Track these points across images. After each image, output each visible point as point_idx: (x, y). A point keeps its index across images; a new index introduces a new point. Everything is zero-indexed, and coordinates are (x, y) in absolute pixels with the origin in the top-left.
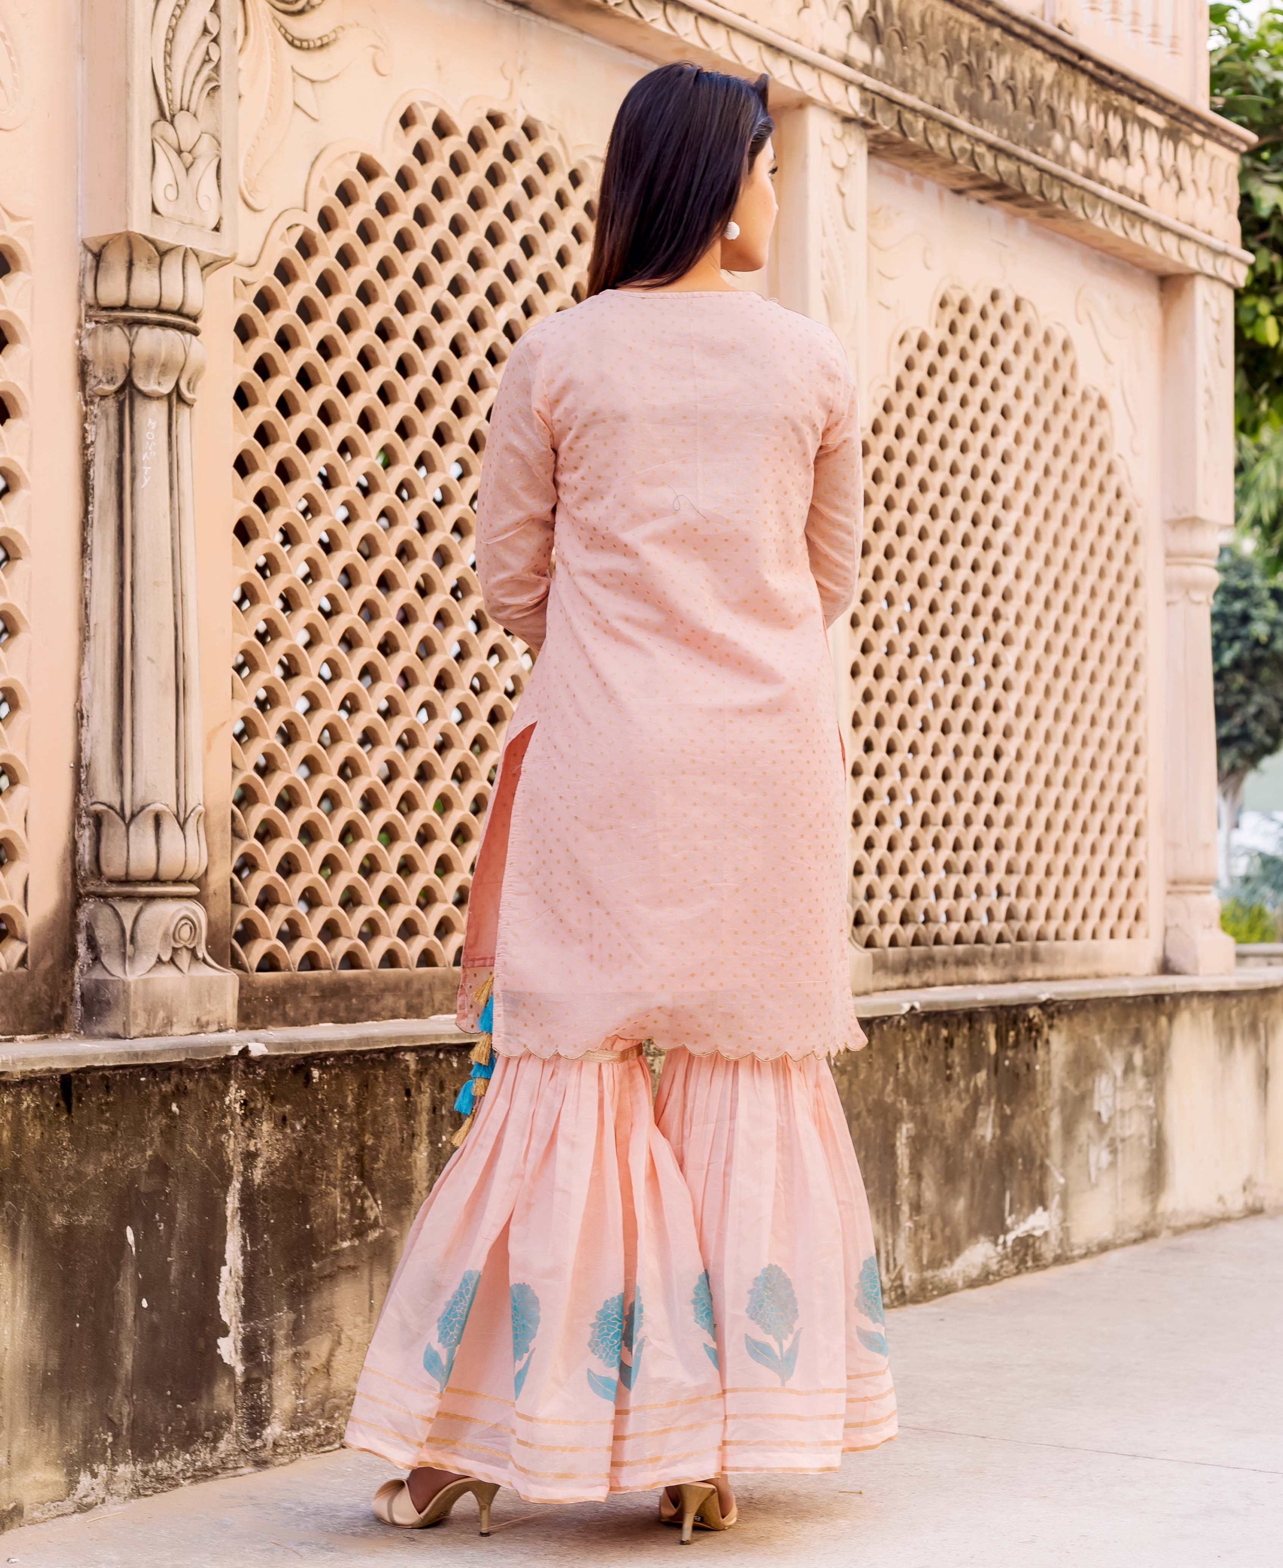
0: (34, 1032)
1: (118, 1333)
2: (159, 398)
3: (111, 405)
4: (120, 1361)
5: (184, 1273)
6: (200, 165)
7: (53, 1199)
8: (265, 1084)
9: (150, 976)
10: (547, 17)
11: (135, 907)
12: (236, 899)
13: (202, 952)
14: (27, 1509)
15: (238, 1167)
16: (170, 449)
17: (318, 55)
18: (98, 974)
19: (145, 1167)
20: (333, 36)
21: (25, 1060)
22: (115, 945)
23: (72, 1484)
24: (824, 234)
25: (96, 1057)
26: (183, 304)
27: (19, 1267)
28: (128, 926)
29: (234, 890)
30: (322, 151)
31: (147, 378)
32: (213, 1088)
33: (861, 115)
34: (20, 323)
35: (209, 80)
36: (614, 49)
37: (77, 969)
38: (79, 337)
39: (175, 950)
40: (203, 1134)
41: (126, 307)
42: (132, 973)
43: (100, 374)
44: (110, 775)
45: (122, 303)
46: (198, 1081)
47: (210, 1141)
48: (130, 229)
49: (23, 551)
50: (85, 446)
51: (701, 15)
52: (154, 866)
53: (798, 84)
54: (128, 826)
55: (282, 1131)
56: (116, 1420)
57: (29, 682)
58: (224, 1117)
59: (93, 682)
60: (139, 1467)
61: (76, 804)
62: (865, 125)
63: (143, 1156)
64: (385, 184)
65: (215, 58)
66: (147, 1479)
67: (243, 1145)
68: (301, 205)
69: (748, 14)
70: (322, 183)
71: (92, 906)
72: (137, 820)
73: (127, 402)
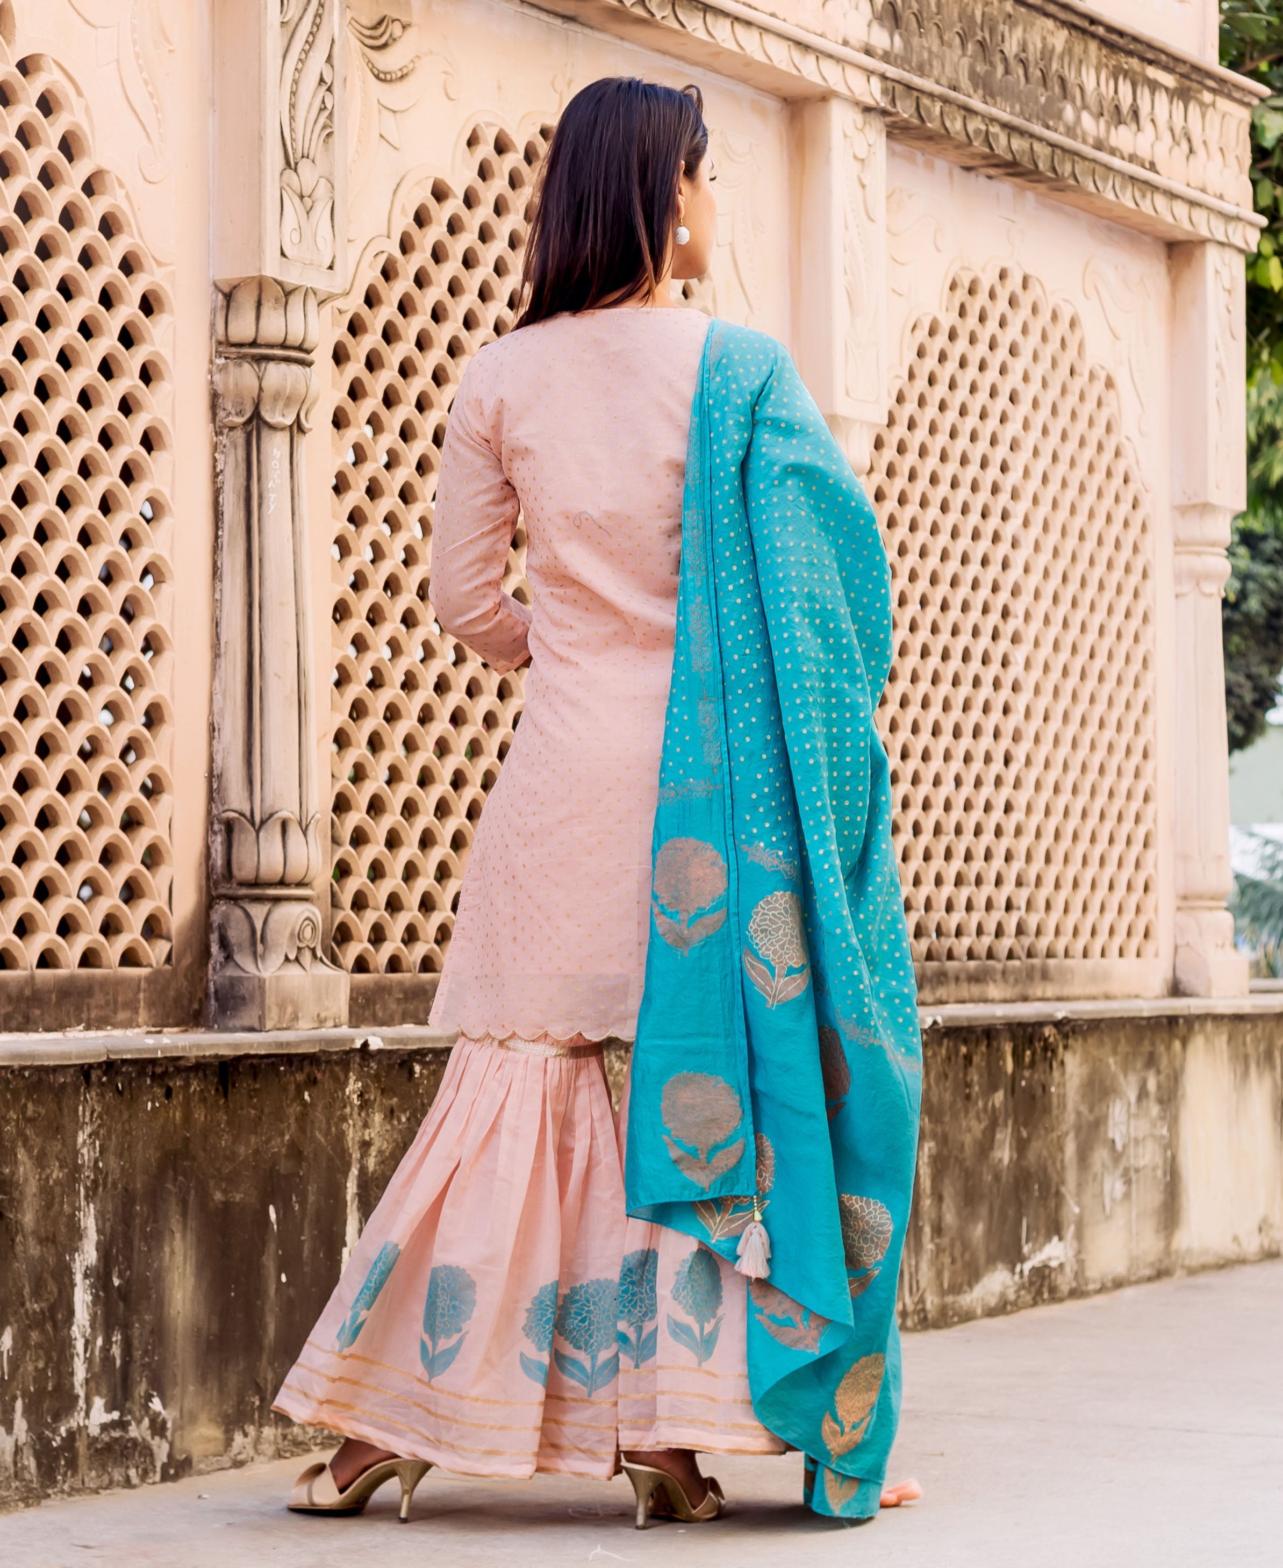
0: (177, 1025)
1: (263, 1304)
2: (283, 429)
3: (239, 436)
4: (264, 1329)
5: (314, 1252)
6: (318, 207)
7: (214, 1177)
8: (377, 1077)
9: (281, 973)
10: (591, 27)
11: (265, 908)
12: (335, 904)
13: (319, 953)
14: (195, 1460)
15: (356, 1155)
16: (292, 477)
17: (399, 86)
18: (230, 972)
19: (284, 1151)
20: (411, 66)
21: (199, 1047)
22: (247, 944)
23: (229, 1441)
24: (846, 228)
25: (251, 1046)
26: (304, 340)
27: (189, 1237)
28: (259, 926)
29: (333, 895)
30: (402, 179)
31: (273, 410)
32: (336, 1079)
33: (883, 105)
34: (165, 362)
35: (324, 127)
36: (650, 53)
37: (210, 967)
38: (211, 372)
39: (299, 949)
40: (328, 1123)
41: (254, 344)
42: (266, 970)
43: (229, 407)
44: (240, 784)
45: (251, 340)
46: (324, 1072)
47: (333, 1129)
48: (264, 273)
49: (167, 575)
50: (216, 475)
51: (737, 19)
52: (281, 870)
53: (824, 79)
54: (258, 832)
55: (390, 1122)
56: (262, 1385)
57: (173, 697)
58: (345, 1107)
59: (224, 697)
60: (280, 1430)
61: (209, 812)
62: (884, 113)
63: (283, 1140)
64: (454, 205)
65: (329, 106)
66: (286, 1443)
67: (360, 1134)
68: (385, 233)
69: (778, 13)
70: (404, 209)
71: (224, 908)
72: (265, 826)
73: (254, 433)
